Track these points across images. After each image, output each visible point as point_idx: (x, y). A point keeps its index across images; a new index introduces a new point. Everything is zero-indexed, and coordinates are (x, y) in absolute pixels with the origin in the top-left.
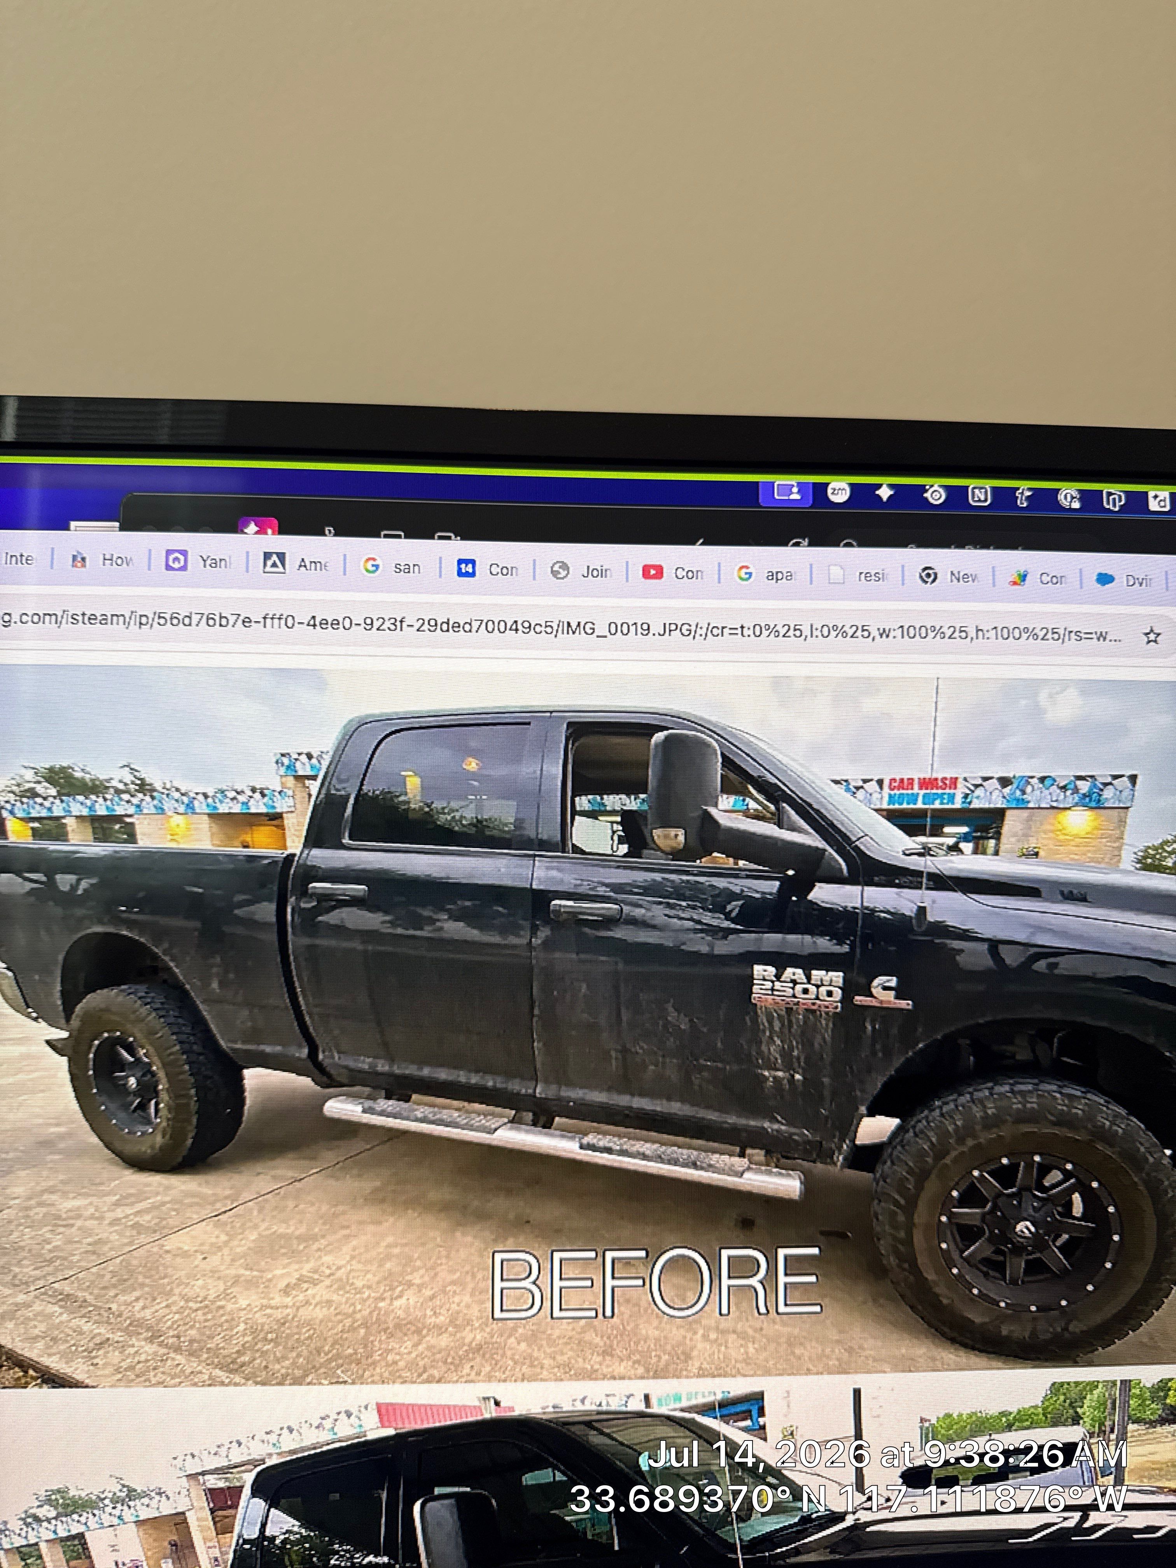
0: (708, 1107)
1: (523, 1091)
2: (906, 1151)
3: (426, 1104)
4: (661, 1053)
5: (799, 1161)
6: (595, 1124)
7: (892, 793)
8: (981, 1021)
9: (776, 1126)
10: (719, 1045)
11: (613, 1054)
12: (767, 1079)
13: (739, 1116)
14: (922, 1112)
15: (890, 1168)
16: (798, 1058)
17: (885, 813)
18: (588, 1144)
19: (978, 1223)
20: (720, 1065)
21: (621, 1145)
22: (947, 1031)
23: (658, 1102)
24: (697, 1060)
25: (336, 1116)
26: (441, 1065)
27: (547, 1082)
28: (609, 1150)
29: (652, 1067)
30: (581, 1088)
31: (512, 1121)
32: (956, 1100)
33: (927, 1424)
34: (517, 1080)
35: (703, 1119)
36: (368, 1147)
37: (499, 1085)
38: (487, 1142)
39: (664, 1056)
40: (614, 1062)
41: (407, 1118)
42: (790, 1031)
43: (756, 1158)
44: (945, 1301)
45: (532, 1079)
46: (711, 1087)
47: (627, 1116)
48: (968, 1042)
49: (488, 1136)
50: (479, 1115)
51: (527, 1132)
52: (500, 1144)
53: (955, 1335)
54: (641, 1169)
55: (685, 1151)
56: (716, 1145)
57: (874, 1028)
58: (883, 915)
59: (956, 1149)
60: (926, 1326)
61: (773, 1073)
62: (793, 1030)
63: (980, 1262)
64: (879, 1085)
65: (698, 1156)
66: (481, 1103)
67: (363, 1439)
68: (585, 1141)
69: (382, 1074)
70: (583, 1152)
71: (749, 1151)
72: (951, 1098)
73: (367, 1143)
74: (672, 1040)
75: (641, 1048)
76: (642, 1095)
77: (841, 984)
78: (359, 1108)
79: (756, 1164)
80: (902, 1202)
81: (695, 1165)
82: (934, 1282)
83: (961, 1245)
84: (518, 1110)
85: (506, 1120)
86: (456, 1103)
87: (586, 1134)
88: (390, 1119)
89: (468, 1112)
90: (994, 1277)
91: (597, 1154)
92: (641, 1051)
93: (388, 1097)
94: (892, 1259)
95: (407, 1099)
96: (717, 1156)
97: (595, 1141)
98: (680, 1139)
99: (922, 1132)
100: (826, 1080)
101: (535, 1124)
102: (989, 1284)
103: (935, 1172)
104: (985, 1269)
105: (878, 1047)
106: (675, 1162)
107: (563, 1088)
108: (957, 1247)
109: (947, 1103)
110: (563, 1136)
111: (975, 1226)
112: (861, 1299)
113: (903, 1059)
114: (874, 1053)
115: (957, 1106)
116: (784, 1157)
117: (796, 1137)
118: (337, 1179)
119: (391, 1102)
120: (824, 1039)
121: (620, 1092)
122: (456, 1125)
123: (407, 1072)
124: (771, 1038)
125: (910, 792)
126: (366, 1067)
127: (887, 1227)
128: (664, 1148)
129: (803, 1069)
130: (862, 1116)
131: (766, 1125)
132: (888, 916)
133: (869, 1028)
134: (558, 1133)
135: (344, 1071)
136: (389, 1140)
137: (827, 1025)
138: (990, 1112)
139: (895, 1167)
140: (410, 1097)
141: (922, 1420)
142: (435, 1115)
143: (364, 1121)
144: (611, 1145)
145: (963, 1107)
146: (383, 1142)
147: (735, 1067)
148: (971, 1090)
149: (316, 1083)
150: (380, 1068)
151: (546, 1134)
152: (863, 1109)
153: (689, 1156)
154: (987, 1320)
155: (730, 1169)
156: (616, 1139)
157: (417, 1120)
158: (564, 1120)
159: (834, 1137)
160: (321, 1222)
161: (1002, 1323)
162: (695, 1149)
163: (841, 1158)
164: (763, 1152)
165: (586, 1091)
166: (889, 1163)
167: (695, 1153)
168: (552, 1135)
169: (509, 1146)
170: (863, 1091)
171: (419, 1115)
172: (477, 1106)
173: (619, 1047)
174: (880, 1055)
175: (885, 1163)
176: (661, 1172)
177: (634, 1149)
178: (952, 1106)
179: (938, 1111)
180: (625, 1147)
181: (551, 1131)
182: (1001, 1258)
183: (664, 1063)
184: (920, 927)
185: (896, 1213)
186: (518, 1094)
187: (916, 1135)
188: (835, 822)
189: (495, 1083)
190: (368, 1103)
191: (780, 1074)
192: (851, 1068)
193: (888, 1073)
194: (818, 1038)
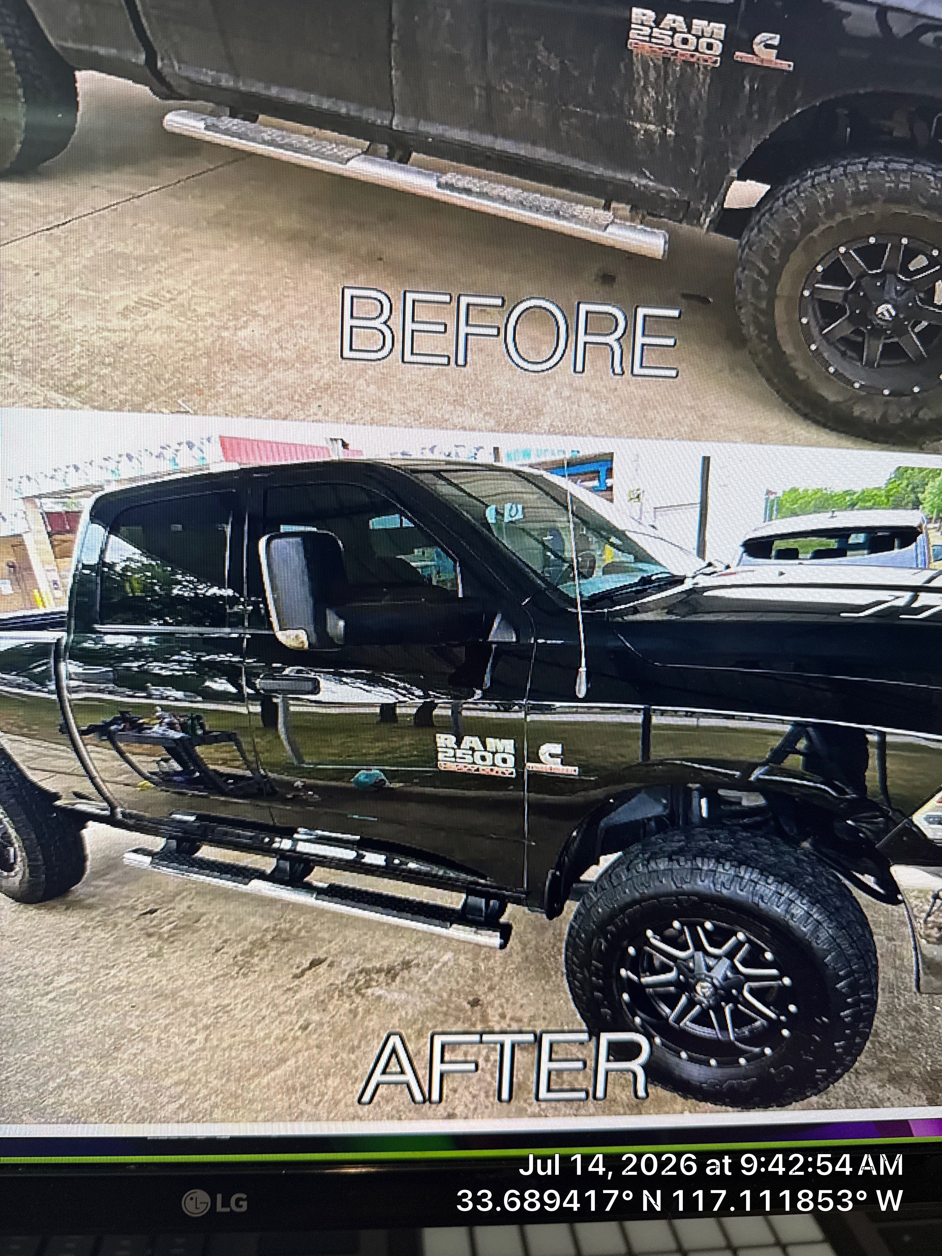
0: (574, 155)
1: (379, 122)
2: (775, 220)
3: (273, 127)
4: (527, 94)
5: (666, 220)
6: (454, 164)
8: (861, 91)
9: (644, 182)
10: (590, 91)
11: (477, 90)
12: (637, 131)
13: (606, 167)
14: (794, 181)
15: (756, 235)
16: (672, 112)
18: (447, 183)
19: (840, 301)
20: (590, 113)
21: (481, 187)
22: (826, 98)
23: (522, 145)
24: (565, 105)
25: (177, 131)
26: (291, 86)
27: (404, 114)
28: (468, 191)
29: (518, 109)
30: (442, 123)
31: (365, 153)
32: (828, 172)
33: (772, 497)
34: (372, 110)
35: (568, 167)
36: (212, 167)
37: (352, 113)
38: (340, 172)
39: (530, 98)
40: (477, 98)
41: (253, 140)
42: (665, 82)
43: (620, 213)
44: (801, 377)
45: (388, 110)
46: (579, 135)
47: (489, 157)
48: (846, 112)
49: (340, 166)
50: (331, 143)
51: (382, 165)
52: (353, 175)
53: (807, 410)
54: (501, 214)
55: (548, 199)
56: (580, 195)
57: (752, 87)
59: (823, 223)
60: (780, 400)
61: (644, 125)
62: (669, 82)
63: (838, 340)
64: (753, 149)
65: (562, 205)
66: (333, 131)
67: (206, 472)
68: (443, 180)
69: (226, 89)
70: (440, 190)
71: (614, 205)
72: (824, 169)
73: (210, 162)
74: (540, 81)
75: (507, 87)
76: (506, 135)
77: (722, 37)
78: (202, 125)
79: (621, 219)
80: (766, 272)
81: (557, 214)
82: (791, 356)
83: (821, 322)
84: (372, 141)
85: (360, 151)
86: (306, 128)
87: (444, 172)
88: (235, 139)
89: (318, 138)
90: (851, 357)
91: (456, 194)
92: (507, 90)
93: (233, 115)
94: (751, 329)
95: (254, 120)
96: (582, 207)
97: (454, 181)
98: (543, 186)
99: (791, 201)
100: (699, 138)
101: (390, 157)
102: (845, 364)
103: (801, 244)
104: (843, 349)
105: (755, 108)
106: (537, 209)
107: (422, 122)
108: (818, 323)
109: (819, 174)
110: (419, 173)
111: (837, 304)
112: (718, 366)
113: (779, 123)
114: (750, 114)
115: (829, 179)
116: (649, 214)
117: (663, 195)
118: (179, 199)
119: (236, 121)
120: (700, 94)
121: (483, 132)
122: (306, 152)
123: (253, 90)
124: (645, 87)
126: (209, 80)
127: (749, 296)
128: (526, 194)
129: (676, 124)
130: (732, 180)
131: (634, 179)
133: (748, 87)
134: (415, 168)
135: (185, 82)
136: (233, 161)
137: (704, 80)
138: (862, 188)
139: (762, 236)
140: (257, 117)
141: (769, 492)
142: (283, 139)
143: (208, 139)
144: (470, 186)
145: (836, 179)
146: (229, 163)
147: (606, 116)
148: (845, 163)
149: (155, 93)
150: (223, 83)
151: (402, 169)
152: (734, 172)
153: (552, 205)
154: (841, 399)
155: (594, 221)
156: (476, 181)
157: (264, 142)
158: (422, 156)
159: (702, 198)
160: (161, 243)
161: (854, 403)
162: (559, 198)
163: (708, 220)
164: (629, 207)
165: (447, 127)
166: (756, 231)
167: (559, 202)
168: (408, 171)
169: (362, 178)
170: (735, 153)
171: (267, 138)
172: (328, 133)
173: (484, 84)
174: (756, 116)
175: (752, 230)
176: (522, 219)
177: (495, 192)
178: (824, 177)
179: (810, 181)
180: (485, 190)
181: (408, 166)
182: (860, 339)
183: (530, 105)
185: (760, 283)
186: (374, 124)
187: (785, 204)
189: (348, 110)
190: (211, 120)
191: (652, 127)
192: (725, 128)
193: (762, 137)
194: (694, 93)
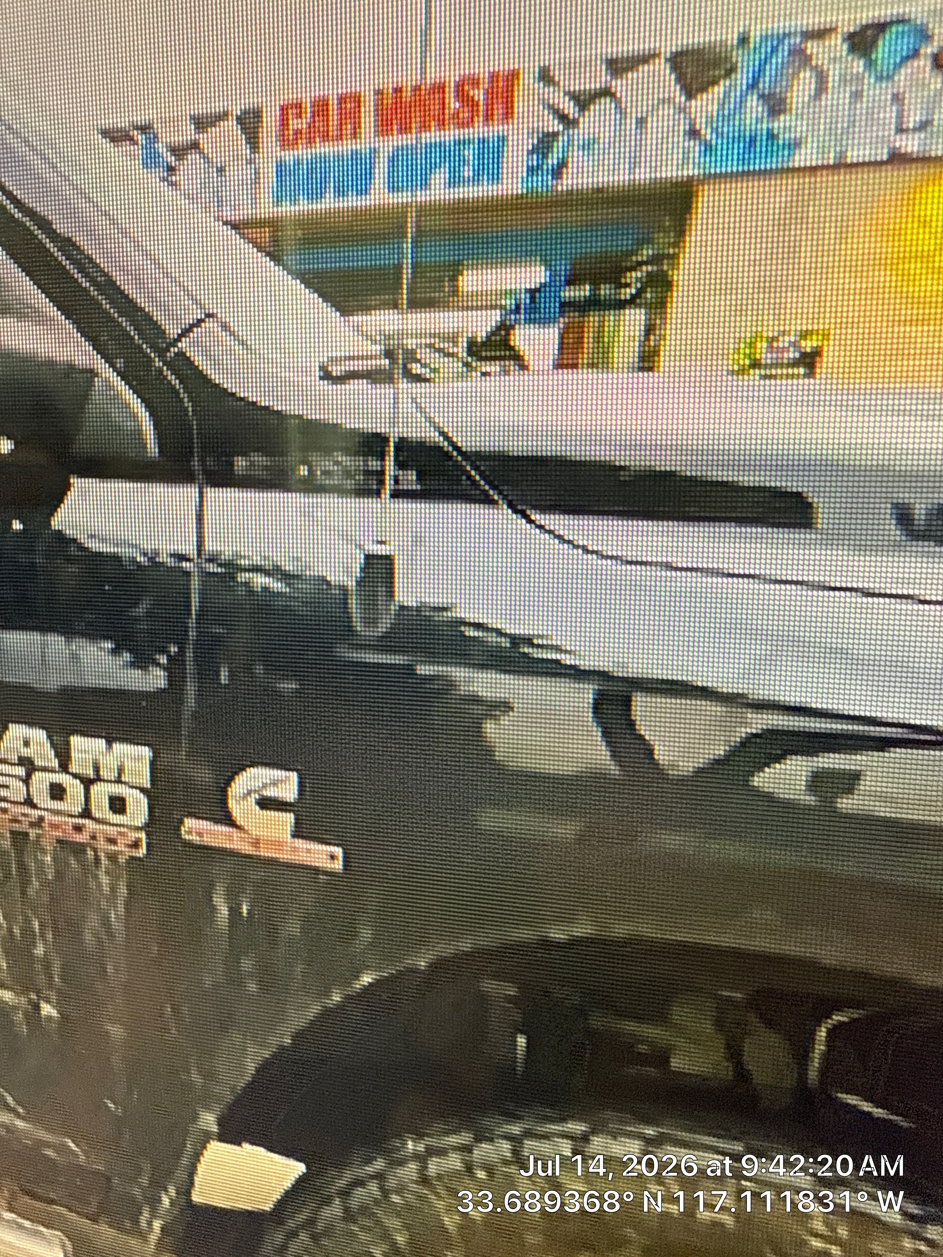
2: (322, 1249)
5: (61, 1209)
7: (289, 156)
8: (557, 934)
14: (368, 1161)
16: (47, 965)
17: (266, 234)
22: (446, 949)
32: (467, 1149)
42: (24, 893)
48: (512, 992)
57: (234, 911)
58: (260, 580)
62: (31, 892)
64: (251, 1067)
72: (453, 1140)
77: (146, 783)
99: (366, 1211)
100: (116, 1031)
105: (247, 964)
109: (441, 1152)
113: (315, 1010)
115: (469, 1168)
117: (51, 1154)
120: (106, 924)
125: (347, 146)
129: (59, 992)
130: (206, 1138)
132: (277, 586)
133: (224, 908)
137: (113, 889)
145: (490, 1170)
148: (515, 1129)
152: (209, 1121)
163: (157, 1225)
170: (209, 1075)
174: (252, 987)
178: (455, 1162)
184: (371, 621)
187: (350, 1215)
188: (119, 279)
193: (274, 1041)
194: (93, 921)
